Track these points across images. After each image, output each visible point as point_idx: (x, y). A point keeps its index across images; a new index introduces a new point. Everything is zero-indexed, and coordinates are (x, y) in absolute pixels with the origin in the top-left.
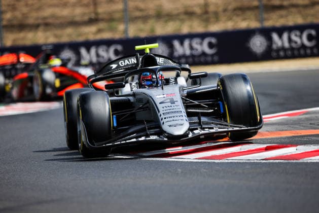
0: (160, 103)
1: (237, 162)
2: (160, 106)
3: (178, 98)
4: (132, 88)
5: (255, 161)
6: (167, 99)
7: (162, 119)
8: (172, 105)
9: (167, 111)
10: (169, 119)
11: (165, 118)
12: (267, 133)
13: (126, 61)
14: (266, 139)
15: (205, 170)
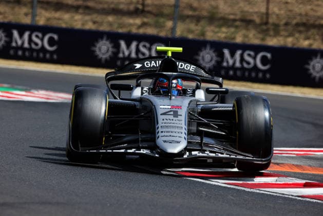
0: (161, 114)
1: (270, 195)
2: (160, 118)
3: (183, 112)
4: (142, 93)
5: (290, 197)
6: (171, 111)
7: (158, 132)
8: (175, 118)
9: (165, 125)
10: (166, 134)
11: (162, 132)
12: (309, 167)
13: (153, 62)
14: (306, 174)
15: (232, 198)
